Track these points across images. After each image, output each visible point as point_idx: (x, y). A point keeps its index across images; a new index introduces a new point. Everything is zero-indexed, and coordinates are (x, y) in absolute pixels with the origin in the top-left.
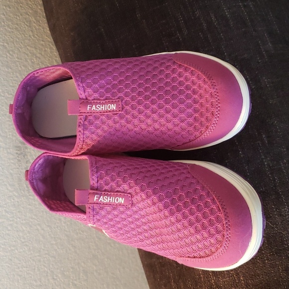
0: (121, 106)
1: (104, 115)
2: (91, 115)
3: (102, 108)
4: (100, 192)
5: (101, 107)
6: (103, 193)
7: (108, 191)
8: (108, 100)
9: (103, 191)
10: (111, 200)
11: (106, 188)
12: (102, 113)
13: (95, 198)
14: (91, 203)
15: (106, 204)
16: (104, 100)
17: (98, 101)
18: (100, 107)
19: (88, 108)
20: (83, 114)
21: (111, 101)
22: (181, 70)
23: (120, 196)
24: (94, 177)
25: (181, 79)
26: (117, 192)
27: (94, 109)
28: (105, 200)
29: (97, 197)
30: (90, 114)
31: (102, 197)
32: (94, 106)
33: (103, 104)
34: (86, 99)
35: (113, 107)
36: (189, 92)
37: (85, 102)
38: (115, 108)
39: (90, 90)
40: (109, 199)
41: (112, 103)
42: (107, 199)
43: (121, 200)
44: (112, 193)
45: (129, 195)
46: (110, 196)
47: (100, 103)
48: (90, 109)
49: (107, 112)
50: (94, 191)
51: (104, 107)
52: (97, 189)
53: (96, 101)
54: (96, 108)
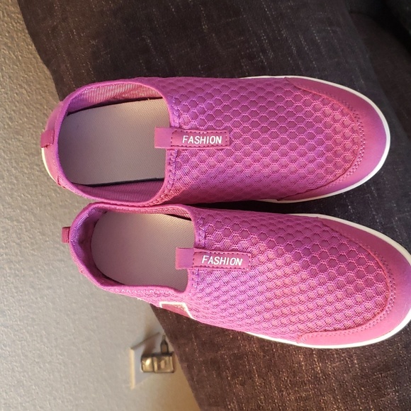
0: (228, 139)
1: (203, 150)
2: (186, 150)
3: (203, 141)
4: (209, 252)
5: (201, 140)
6: (213, 252)
7: (221, 250)
8: (211, 131)
9: (213, 250)
10: (225, 261)
11: (218, 245)
12: (202, 148)
13: (204, 259)
14: (197, 266)
15: (217, 268)
16: (206, 130)
17: (198, 132)
18: (199, 139)
19: (184, 139)
20: (176, 148)
21: (214, 131)
22: (307, 98)
23: (237, 256)
24: (201, 232)
25: (309, 109)
26: (233, 250)
27: (191, 142)
28: (216, 262)
29: (206, 258)
30: (185, 148)
31: (211, 258)
32: (192, 137)
33: (203, 135)
34: (180, 127)
35: (218, 140)
36: (320, 125)
37: (179, 131)
38: (220, 142)
39: (186, 116)
40: (221, 260)
41: (217, 134)
42: (219, 260)
43: (238, 262)
44: (226, 253)
45: (249, 255)
46: (223, 256)
47: (199, 134)
48: (186, 142)
49: (208, 146)
50: (201, 250)
51: (205, 140)
52: (204, 248)
53: (195, 131)
54: (194, 140)
